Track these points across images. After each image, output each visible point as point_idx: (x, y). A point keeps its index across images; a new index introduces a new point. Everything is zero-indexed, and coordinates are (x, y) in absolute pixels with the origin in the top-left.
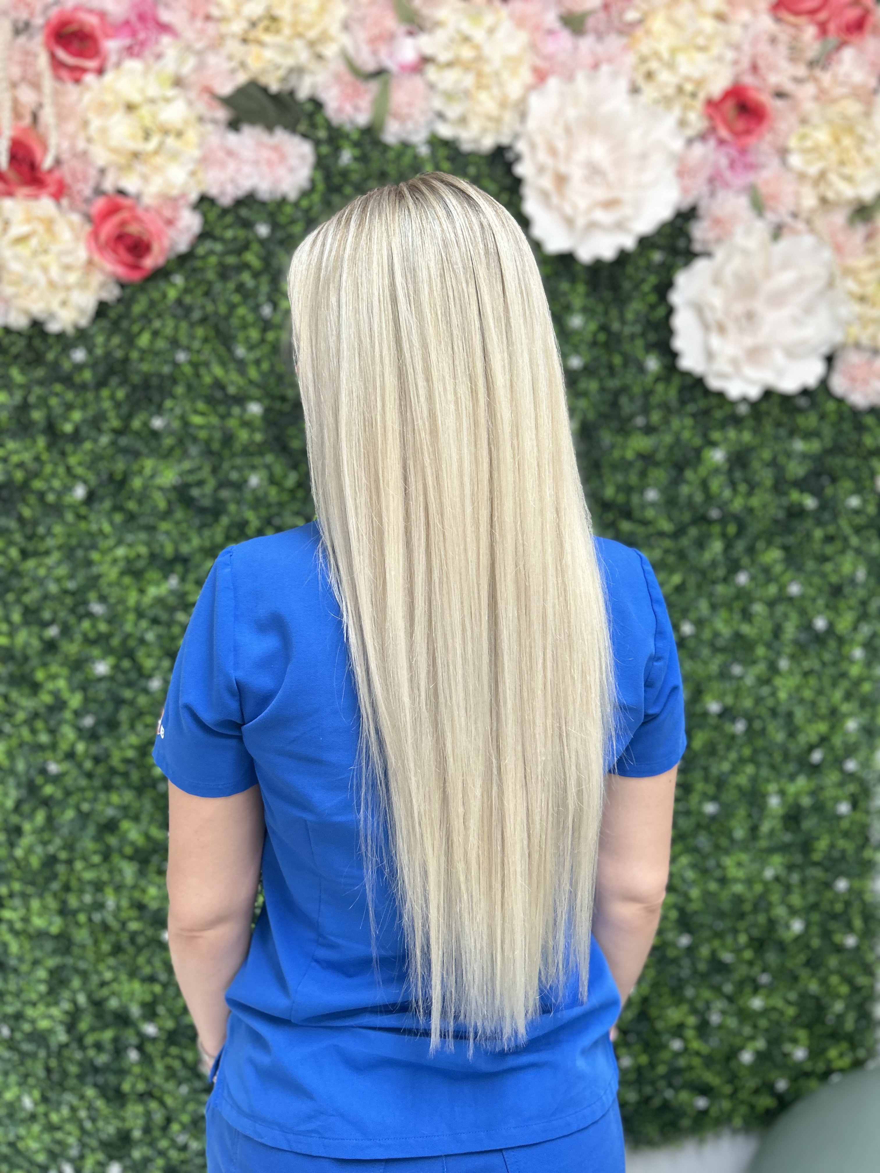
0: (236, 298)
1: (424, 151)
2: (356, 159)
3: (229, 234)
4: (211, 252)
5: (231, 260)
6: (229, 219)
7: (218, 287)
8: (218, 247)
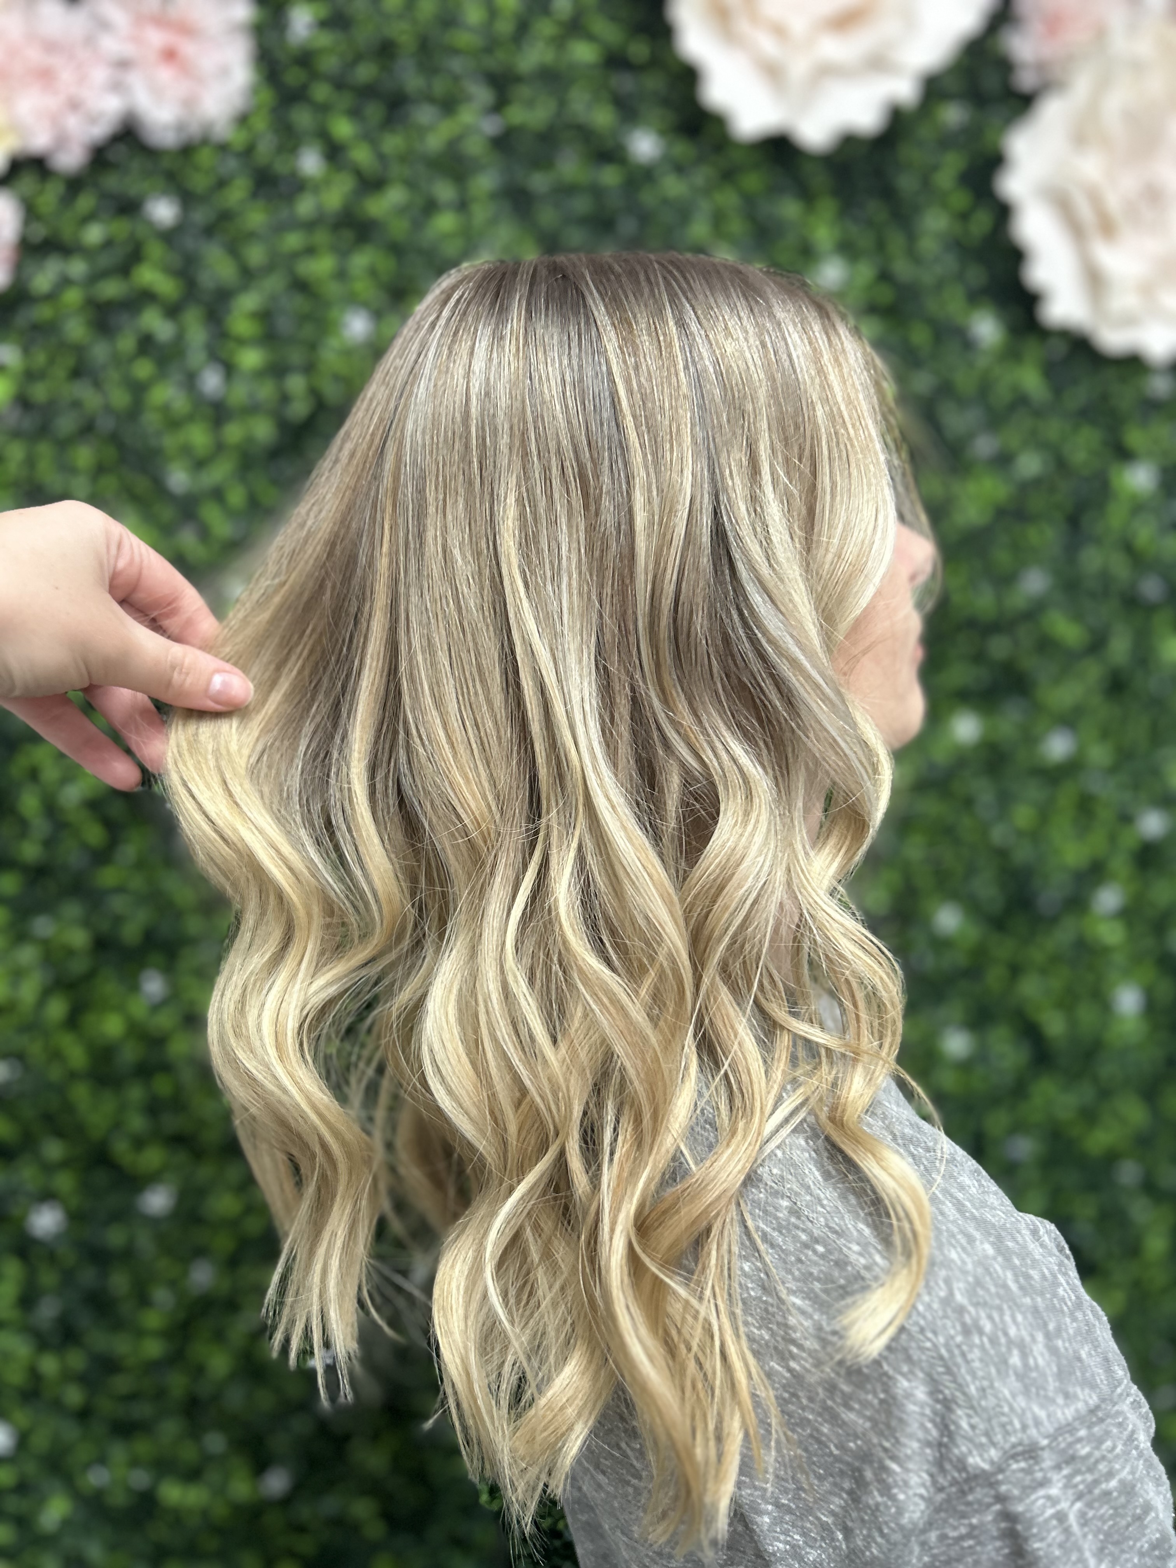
0: (143, 369)
3: (94, 234)
4: (65, 282)
5: (111, 289)
6: (85, 202)
7: (100, 352)
8: (78, 268)
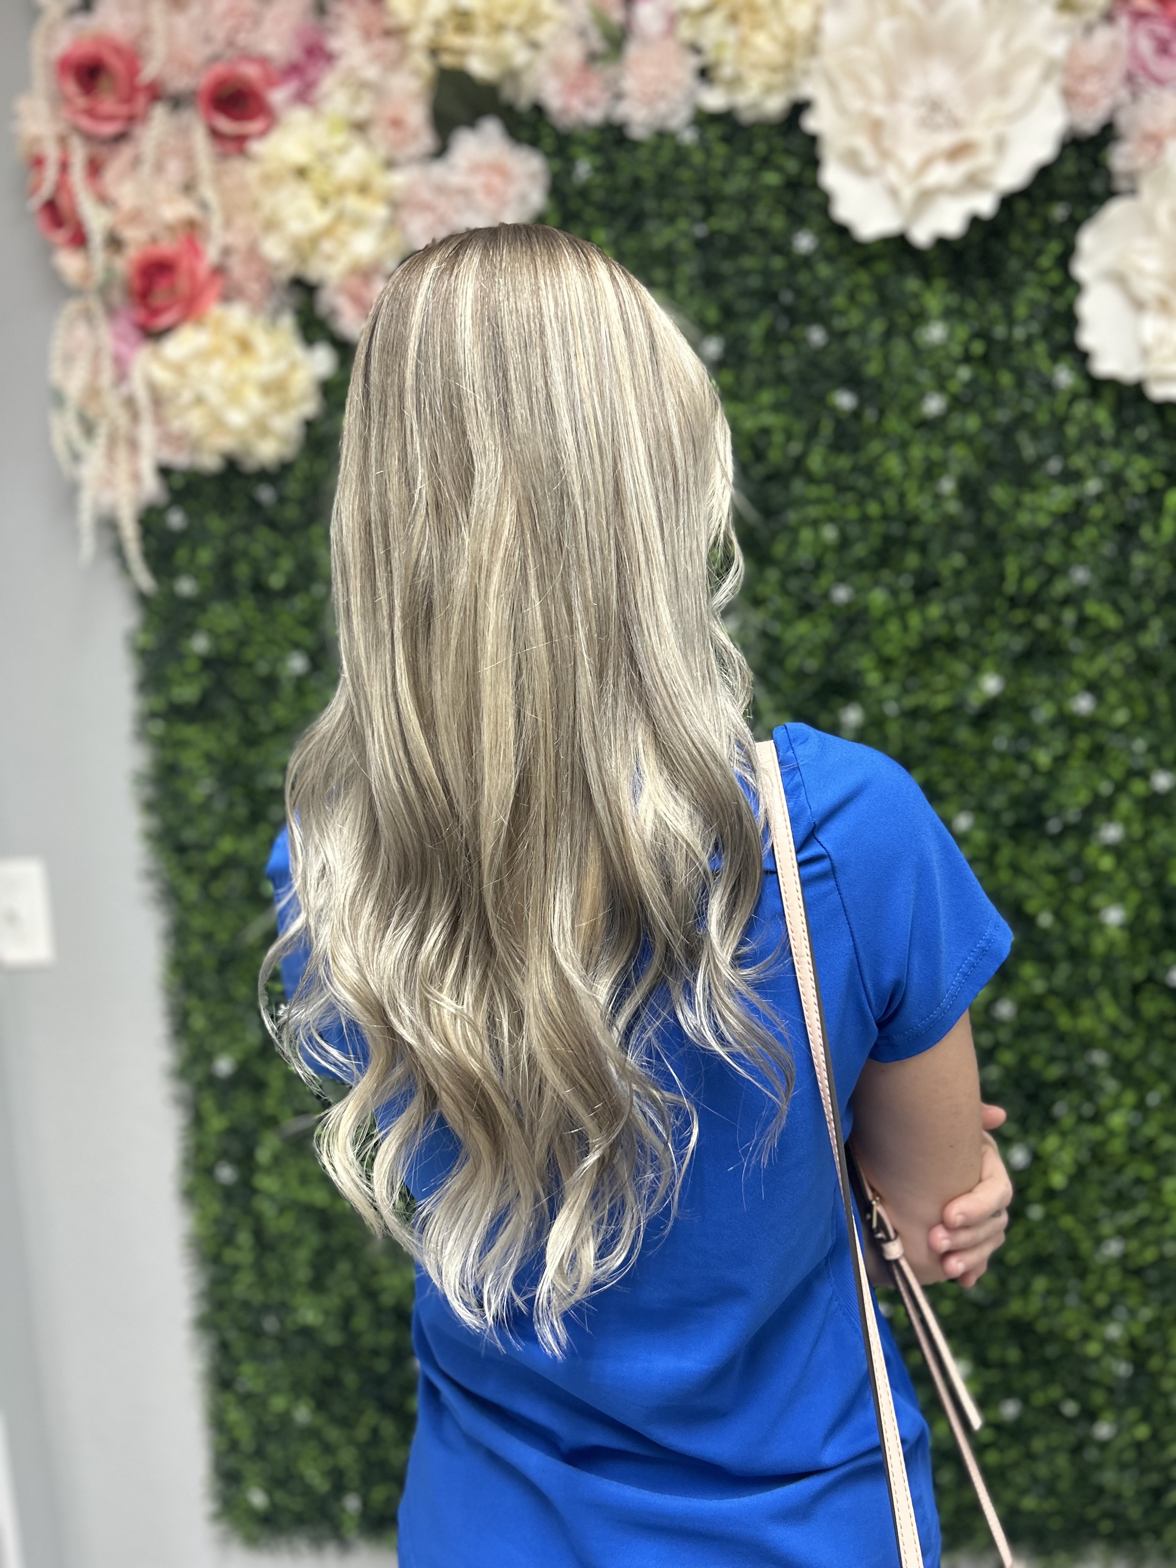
1: (688, 137)
2: (597, 170)
